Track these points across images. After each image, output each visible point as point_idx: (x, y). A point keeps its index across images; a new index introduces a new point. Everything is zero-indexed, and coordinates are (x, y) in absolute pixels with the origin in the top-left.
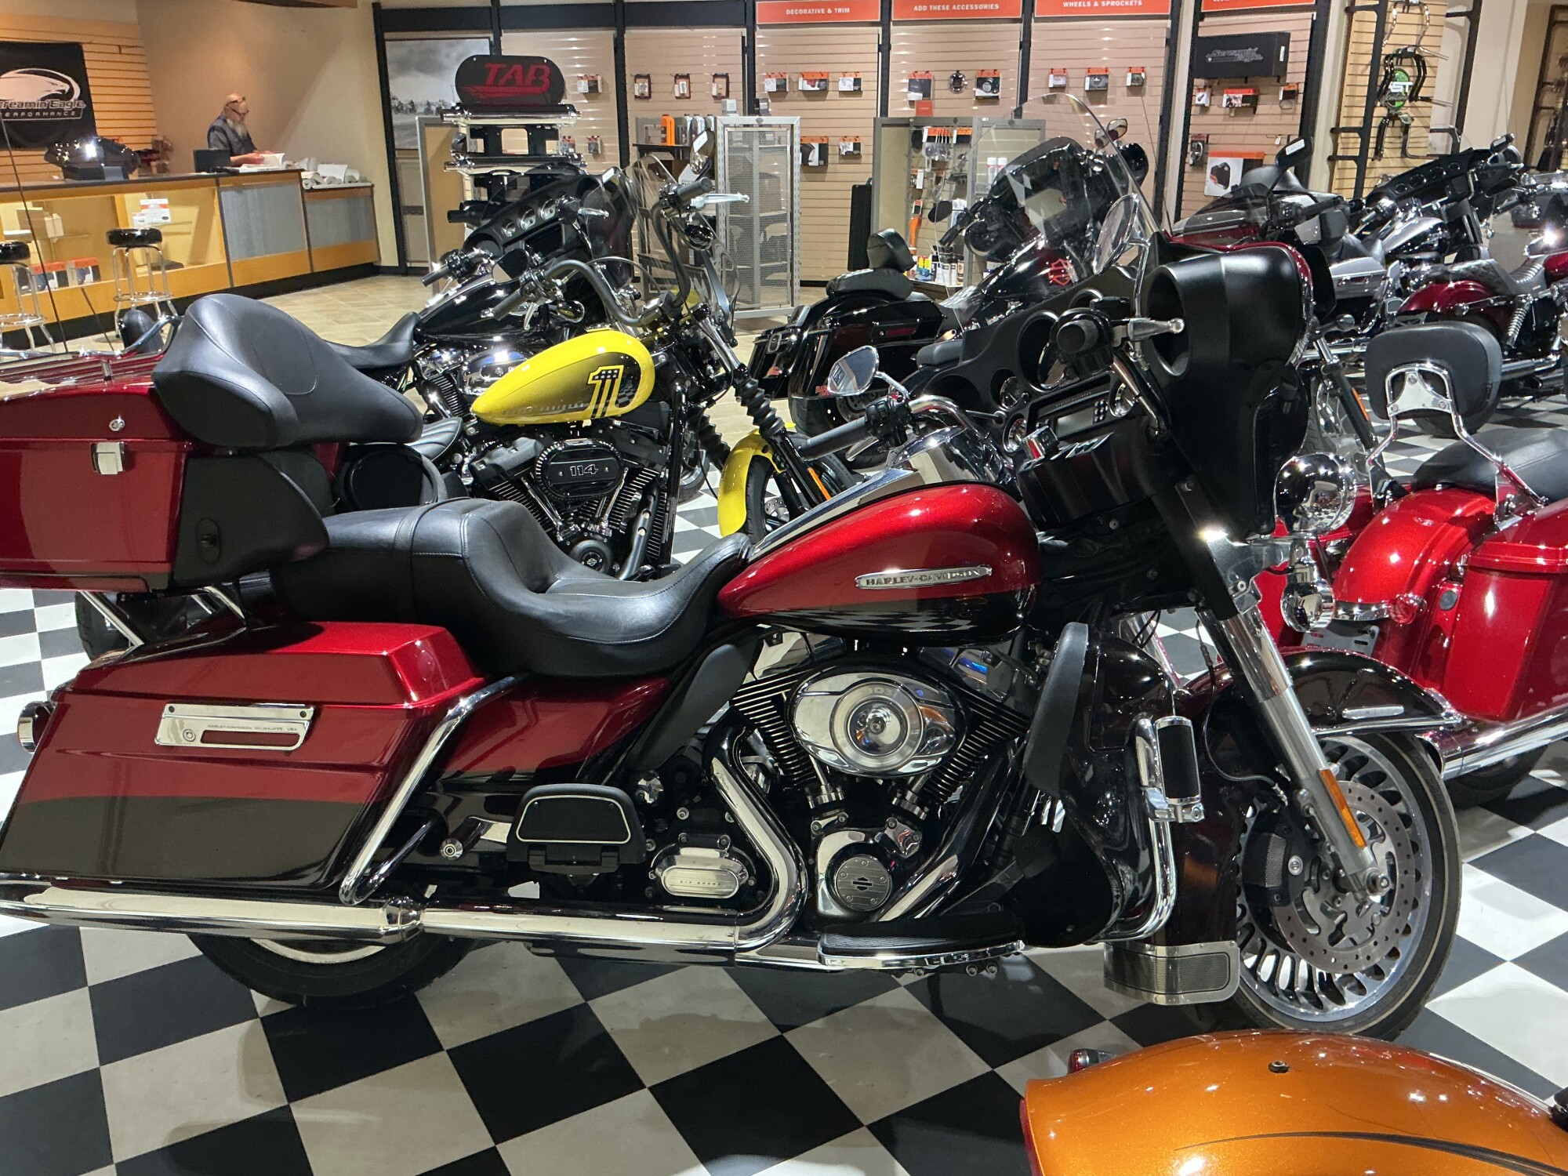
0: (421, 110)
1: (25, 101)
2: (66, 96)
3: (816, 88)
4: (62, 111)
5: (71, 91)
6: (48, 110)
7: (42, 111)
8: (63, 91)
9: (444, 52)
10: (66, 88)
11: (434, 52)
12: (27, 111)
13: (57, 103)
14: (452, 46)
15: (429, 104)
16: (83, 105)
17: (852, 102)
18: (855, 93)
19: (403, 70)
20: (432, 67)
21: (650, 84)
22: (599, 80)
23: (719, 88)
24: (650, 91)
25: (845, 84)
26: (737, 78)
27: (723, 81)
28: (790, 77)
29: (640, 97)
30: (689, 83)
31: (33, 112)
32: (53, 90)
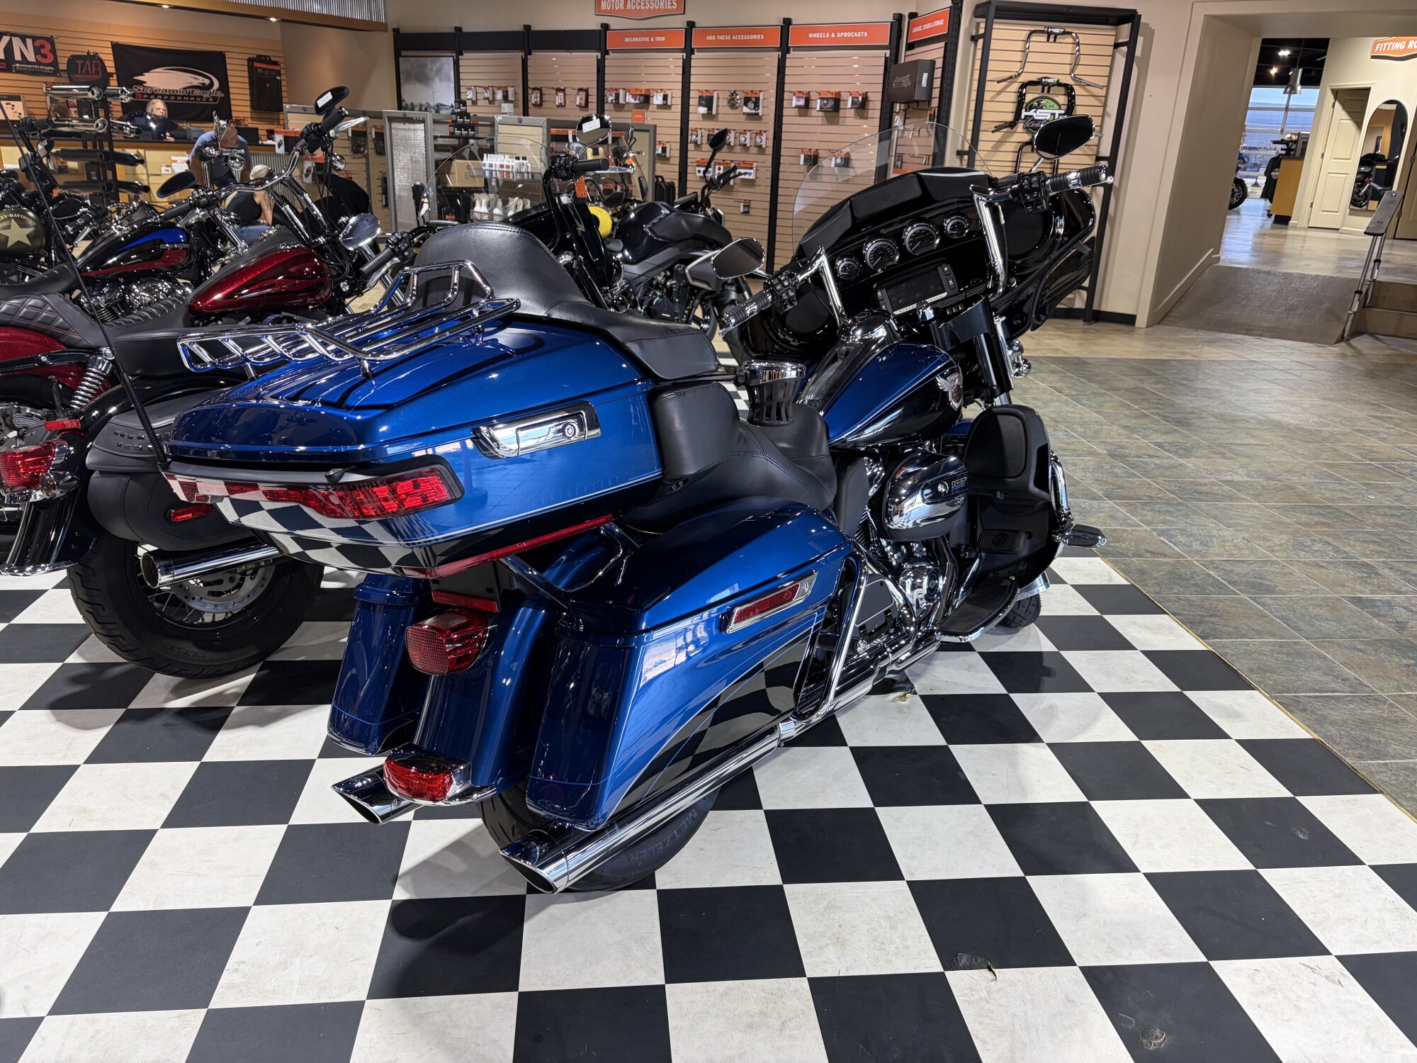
0: (417, 109)
1: (168, 88)
3: (637, 101)
4: (202, 97)
5: (212, 84)
6: (189, 96)
7: (183, 97)
8: (204, 84)
9: (429, 67)
10: (207, 82)
11: (425, 66)
13: (197, 92)
14: (431, 62)
15: (421, 105)
16: (220, 95)
17: (664, 114)
18: (665, 106)
19: (408, 79)
20: (423, 78)
21: (541, 95)
22: (511, 90)
23: (581, 99)
24: (541, 101)
25: (657, 100)
26: (593, 92)
27: (583, 94)
28: (621, 92)
29: (535, 105)
30: (565, 95)
31: (176, 96)
32: (195, 83)
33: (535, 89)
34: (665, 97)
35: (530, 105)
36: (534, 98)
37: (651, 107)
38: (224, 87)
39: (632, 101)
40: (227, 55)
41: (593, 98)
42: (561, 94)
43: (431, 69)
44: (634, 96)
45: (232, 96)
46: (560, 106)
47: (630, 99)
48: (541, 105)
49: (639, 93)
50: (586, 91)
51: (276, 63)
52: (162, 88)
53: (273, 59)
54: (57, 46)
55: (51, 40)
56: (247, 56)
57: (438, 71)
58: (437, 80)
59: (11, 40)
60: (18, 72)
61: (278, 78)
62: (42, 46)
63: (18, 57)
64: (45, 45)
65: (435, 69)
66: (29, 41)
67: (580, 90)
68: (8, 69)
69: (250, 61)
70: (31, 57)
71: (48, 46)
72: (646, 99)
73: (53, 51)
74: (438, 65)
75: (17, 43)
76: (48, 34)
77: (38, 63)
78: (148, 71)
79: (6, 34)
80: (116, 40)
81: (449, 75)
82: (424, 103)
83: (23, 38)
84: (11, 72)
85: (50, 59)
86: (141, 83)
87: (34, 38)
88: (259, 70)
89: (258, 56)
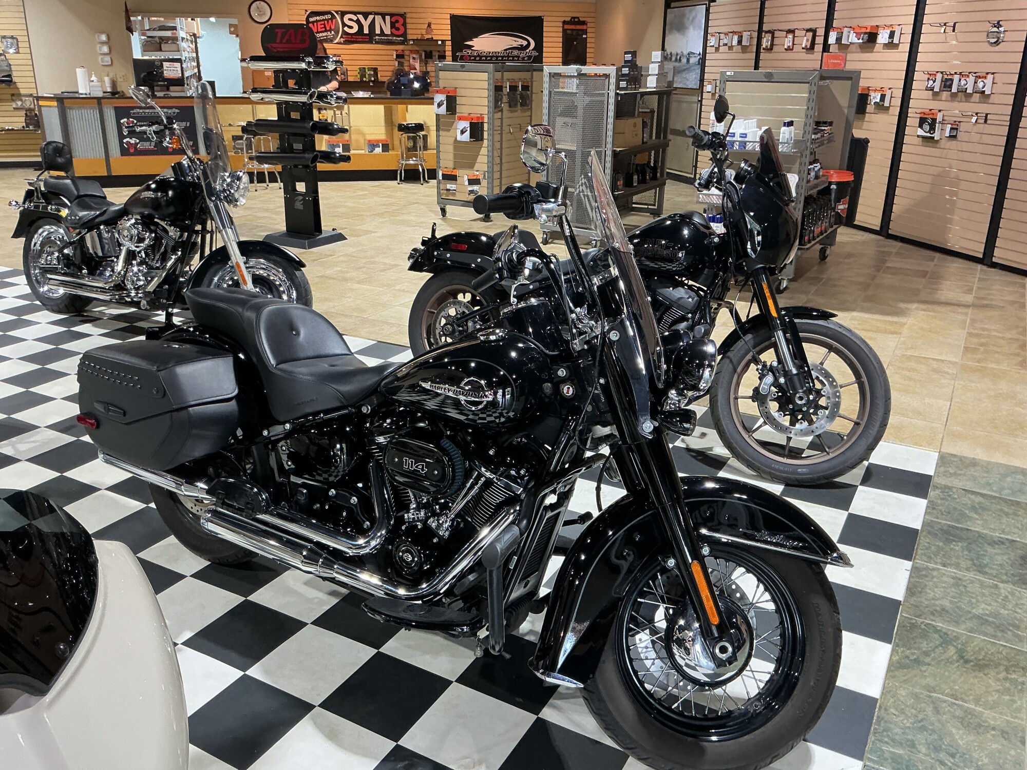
0: (673, 59)
1: (491, 51)
2: (522, 48)
3: (861, 41)
4: (519, 57)
5: (529, 44)
6: (508, 56)
7: (503, 57)
8: (522, 45)
9: (687, 16)
10: (525, 43)
11: (683, 16)
12: (492, 57)
13: (516, 53)
14: (691, 11)
15: (677, 54)
16: (535, 54)
17: (891, 54)
18: (891, 45)
19: (671, 31)
20: (681, 27)
21: (773, 38)
22: (746, 35)
23: (807, 40)
24: (772, 45)
25: (883, 38)
26: (821, 32)
27: (810, 34)
28: (846, 30)
29: (766, 49)
30: (794, 37)
31: (497, 57)
32: (515, 45)
33: (767, 32)
34: (892, 35)
35: (762, 51)
36: (765, 43)
37: (878, 47)
38: (539, 47)
39: (856, 40)
40: (545, 19)
41: (820, 40)
42: (790, 36)
43: (688, 19)
44: (858, 35)
45: (544, 55)
46: (789, 49)
47: (853, 38)
48: (771, 49)
49: (864, 30)
50: (814, 31)
51: (584, 23)
52: (486, 51)
53: (581, 19)
54: (408, 20)
55: (403, 16)
56: (562, 19)
57: (694, 18)
58: (691, 28)
59: (374, 18)
60: (377, 43)
61: (584, 36)
62: (397, 21)
63: (378, 31)
64: (399, 20)
65: (691, 18)
66: (388, 18)
67: (808, 30)
68: (370, 41)
69: (564, 22)
70: (387, 31)
71: (401, 20)
72: (872, 37)
73: (404, 24)
74: (693, 14)
75: (378, 19)
76: (401, 11)
77: (392, 34)
78: (476, 37)
79: (371, 13)
80: (452, 13)
81: (701, 22)
82: (679, 52)
83: (383, 16)
84: (372, 43)
85: (401, 32)
86: (470, 47)
87: (392, 15)
88: (569, 32)
89: (574, 18)
